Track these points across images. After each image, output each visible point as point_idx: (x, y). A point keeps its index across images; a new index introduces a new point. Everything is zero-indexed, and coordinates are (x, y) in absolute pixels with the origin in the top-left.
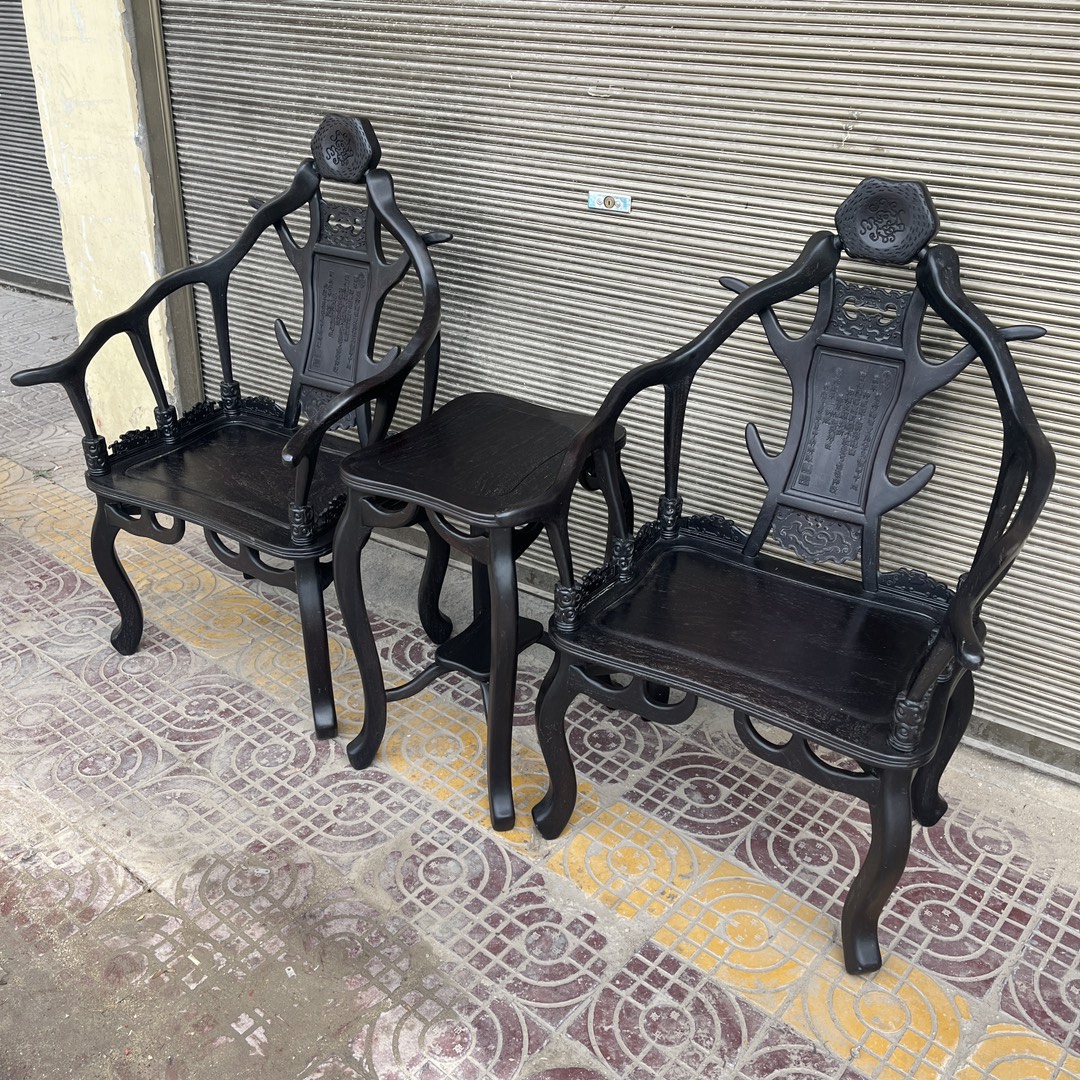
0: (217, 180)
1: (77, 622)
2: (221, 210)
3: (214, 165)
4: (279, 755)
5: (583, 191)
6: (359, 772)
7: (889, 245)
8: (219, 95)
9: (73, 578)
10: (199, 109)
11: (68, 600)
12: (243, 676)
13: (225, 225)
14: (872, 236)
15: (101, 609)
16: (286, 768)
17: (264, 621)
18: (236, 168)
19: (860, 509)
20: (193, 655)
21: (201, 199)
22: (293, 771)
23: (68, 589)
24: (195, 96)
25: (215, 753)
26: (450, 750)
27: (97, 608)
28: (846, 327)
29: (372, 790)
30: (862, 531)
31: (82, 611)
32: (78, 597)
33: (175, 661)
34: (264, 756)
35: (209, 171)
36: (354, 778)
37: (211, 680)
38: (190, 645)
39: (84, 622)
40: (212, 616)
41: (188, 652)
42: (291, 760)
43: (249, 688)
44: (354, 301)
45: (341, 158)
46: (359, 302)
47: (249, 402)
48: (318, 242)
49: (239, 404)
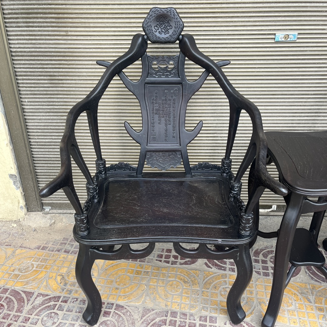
0: (39, 58)
1: (45, 318)
2: (44, 74)
3: (38, 50)
5: (272, 34)
8: (40, 11)
9: (15, 293)
10: (24, 20)
11: (27, 307)
12: (164, 307)
13: (46, 82)
15: (52, 303)
17: (138, 273)
18: (53, 50)
20: (127, 307)
21: (28, 70)
23: (21, 300)
24: (22, 13)
26: (290, 301)
27: (49, 304)
31: (42, 309)
32: (30, 302)
33: (122, 315)
35: (33, 54)
37: (151, 317)
38: (121, 302)
39: (49, 316)
40: (112, 282)
41: (123, 307)
43: (174, 314)
44: (172, 104)
45: (163, 30)
46: (175, 103)
47: (113, 167)
48: (147, 77)
49: (106, 169)
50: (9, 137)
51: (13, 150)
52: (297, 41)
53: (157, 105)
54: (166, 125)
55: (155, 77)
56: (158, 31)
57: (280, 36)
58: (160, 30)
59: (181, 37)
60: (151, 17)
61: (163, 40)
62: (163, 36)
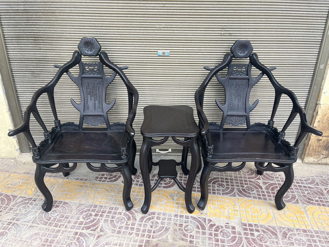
0: (25, 62)
1: (22, 209)
2: (28, 70)
3: (24, 57)
4: (122, 220)
5: (156, 52)
6: (146, 215)
7: (244, 54)
8: (25, 36)
9: (7, 196)
10: (16, 41)
11: (12, 203)
12: (91, 203)
13: (30, 75)
14: (240, 53)
15: (27, 201)
16: (127, 222)
17: (81, 186)
18: (33, 57)
19: (244, 112)
20: (70, 203)
21: (19, 68)
22: (130, 222)
23: (9, 200)
24: (15, 37)
25: (104, 227)
26: (163, 200)
27: (25, 202)
28: (235, 74)
29: (154, 218)
30: (246, 117)
31: (21, 204)
32: (15, 201)
33: (66, 207)
34: (118, 222)
35: (22, 59)
36: (147, 217)
37: (82, 208)
38: (67, 201)
39: (24, 208)
40: (65, 191)
41: (68, 203)
42: (126, 219)
43: (95, 206)
44: (97, 89)
45: (89, 50)
46: (99, 89)
47: (64, 125)
48: (83, 74)
49: (61, 126)
50: (8, 107)
51: (11, 114)
52: (170, 56)
53: (89, 89)
54: (95, 101)
55: (87, 75)
56: (86, 50)
57: (160, 52)
58: (87, 49)
59: (99, 53)
60: (82, 43)
61: (89, 54)
62: (89, 53)
